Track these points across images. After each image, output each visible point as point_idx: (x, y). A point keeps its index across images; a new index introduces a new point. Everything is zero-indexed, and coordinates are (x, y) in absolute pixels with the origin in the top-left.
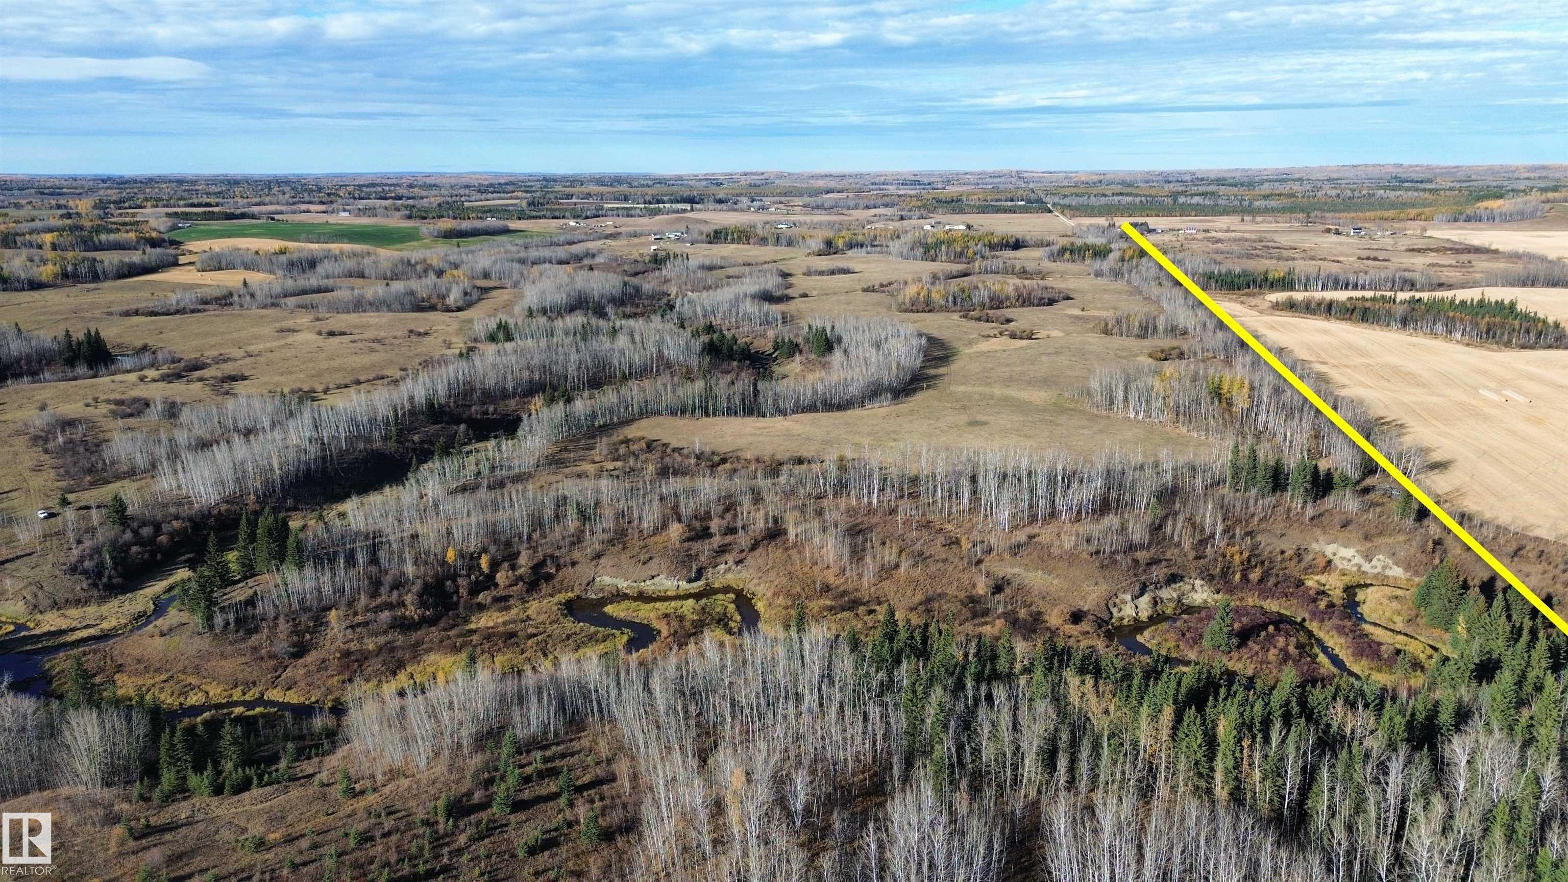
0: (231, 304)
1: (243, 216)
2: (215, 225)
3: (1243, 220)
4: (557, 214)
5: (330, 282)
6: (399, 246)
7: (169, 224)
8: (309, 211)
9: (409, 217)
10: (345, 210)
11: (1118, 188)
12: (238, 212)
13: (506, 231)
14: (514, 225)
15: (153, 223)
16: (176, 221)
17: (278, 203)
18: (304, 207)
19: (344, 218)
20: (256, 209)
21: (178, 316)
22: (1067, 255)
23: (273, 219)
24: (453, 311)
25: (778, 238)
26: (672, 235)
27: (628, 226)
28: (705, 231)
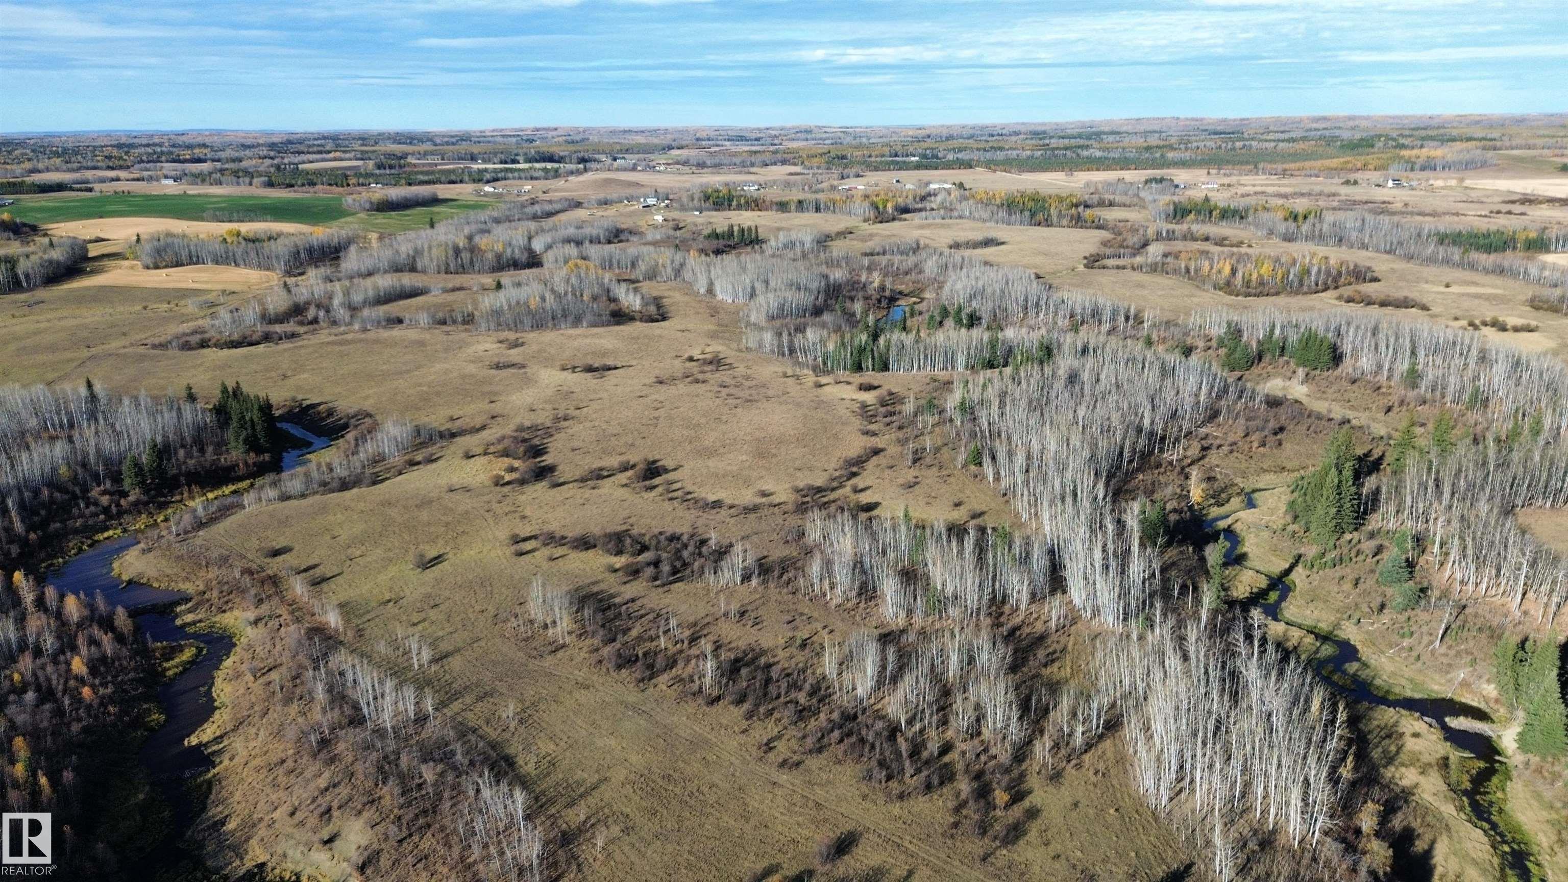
13: (435, 201)
19: (171, 186)
22: (1191, 216)
24: (657, 321)
25: (800, 202)
26: (651, 201)
27: (556, 190)
28: (696, 197)
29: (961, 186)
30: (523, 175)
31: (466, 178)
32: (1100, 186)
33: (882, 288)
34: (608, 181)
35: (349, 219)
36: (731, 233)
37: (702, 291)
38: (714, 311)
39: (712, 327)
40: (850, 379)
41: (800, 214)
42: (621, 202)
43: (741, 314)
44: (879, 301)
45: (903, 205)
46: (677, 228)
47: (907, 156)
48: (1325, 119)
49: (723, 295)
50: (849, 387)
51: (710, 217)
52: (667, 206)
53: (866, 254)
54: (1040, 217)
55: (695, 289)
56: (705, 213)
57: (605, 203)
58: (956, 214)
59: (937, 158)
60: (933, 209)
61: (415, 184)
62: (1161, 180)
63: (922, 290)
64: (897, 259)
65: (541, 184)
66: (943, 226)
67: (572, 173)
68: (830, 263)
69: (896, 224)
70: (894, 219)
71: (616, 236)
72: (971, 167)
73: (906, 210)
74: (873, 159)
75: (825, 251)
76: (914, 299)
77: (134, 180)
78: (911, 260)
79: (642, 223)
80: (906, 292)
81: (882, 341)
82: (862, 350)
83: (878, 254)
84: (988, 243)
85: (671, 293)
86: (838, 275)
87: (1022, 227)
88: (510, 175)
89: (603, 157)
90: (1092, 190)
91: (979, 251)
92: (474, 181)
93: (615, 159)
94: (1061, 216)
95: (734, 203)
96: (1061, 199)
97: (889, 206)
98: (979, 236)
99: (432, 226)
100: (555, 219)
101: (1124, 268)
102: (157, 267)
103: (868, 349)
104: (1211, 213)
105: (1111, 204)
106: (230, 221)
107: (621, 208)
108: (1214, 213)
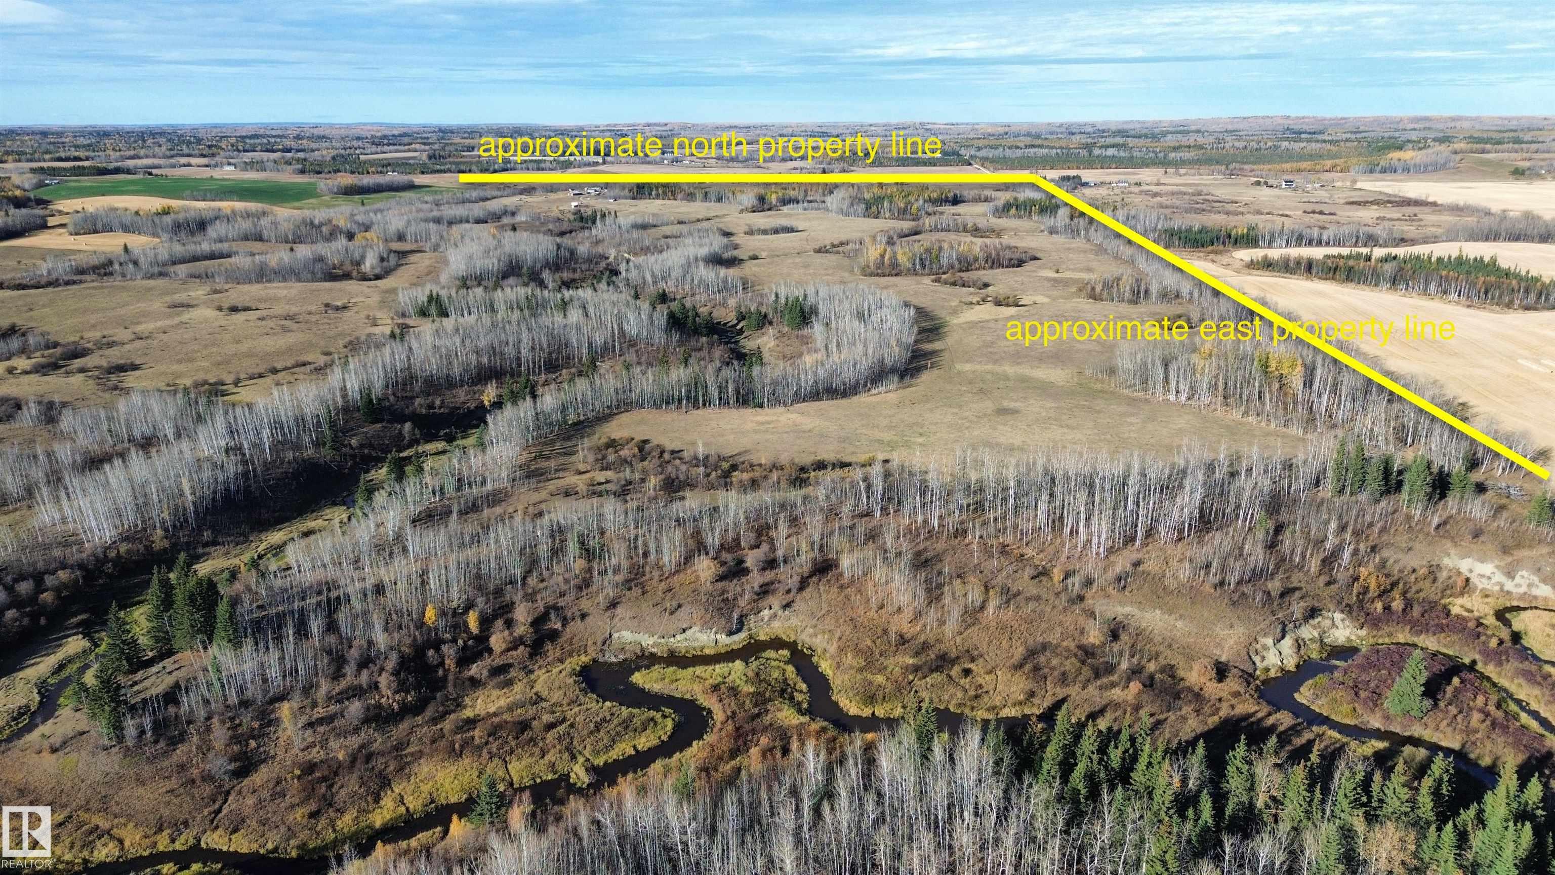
0: (111, 274)
1: (117, 171)
2: (86, 181)
3: (1166, 172)
4: (463, 168)
5: (224, 246)
6: (297, 204)
7: (34, 181)
8: (189, 165)
9: (302, 172)
10: (229, 164)
11: (1028, 141)
12: (112, 166)
13: (411, 187)
14: (419, 179)
15: (16, 179)
16: (42, 177)
17: (154, 156)
18: (183, 160)
19: (228, 172)
20: (131, 163)
21: (50, 289)
22: (1013, 211)
23: (150, 174)
24: (371, 280)
28: (628, 187)
35: (312, 200)
36: (594, 217)
51: (620, 204)
62: (1072, 178)
72: (969, 164)
77: (204, 166)
95: (654, 193)
100: (486, 203)
102: (76, 234)
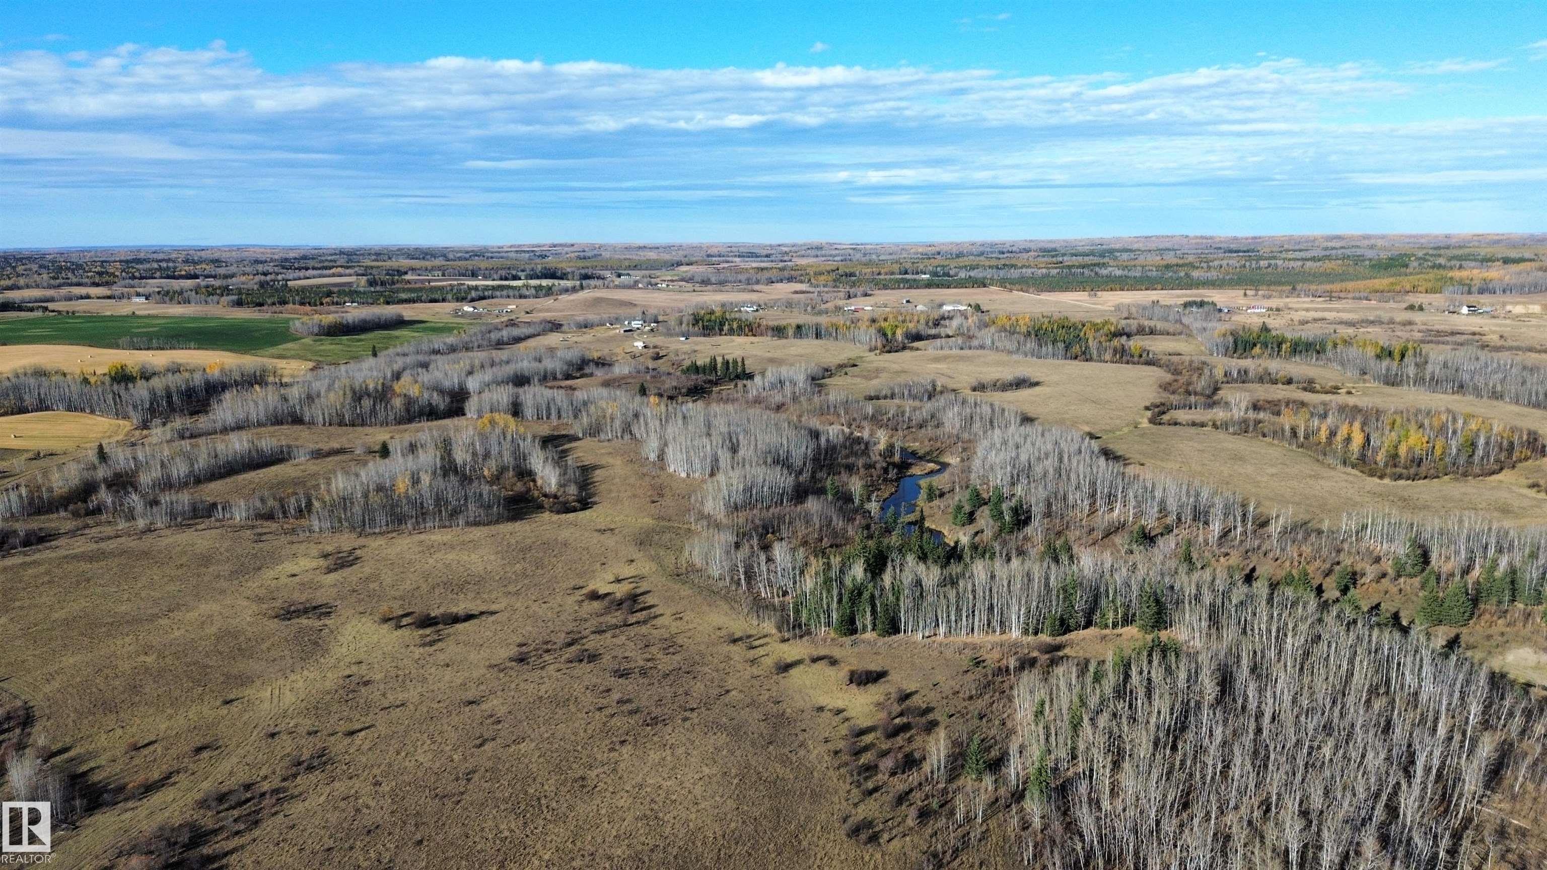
3: (1245, 295)
6: (274, 350)
8: (88, 297)
9: (239, 303)
10: (138, 295)
13: (400, 323)
18: (77, 291)
19: (138, 305)
20: (15, 296)
22: (1257, 350)
23: (46, 309)
24: (574, 510)
25: (799, 327)
26: (636, 324)
27: (540, 311)
28: (685, 320)
29: (978, 308)
30: (511, 293)
31: (449, 297)
32: (1133, 310)
33: (890, 449)
34: (598, 301)
35: (290, 345)
36: (713, 366)
37: (653, 457)
38: (659, 493)
39: (648, 522)
40: (836, 653)
41: (798, 342)
42: (604, 325)
43: (693, 500)
44: (886, 470)
45: (914, 331)
46: (657, 357)
47: (917, 273)
48: (1339, 238)
49: (676, 466)
50: (831, 672)
51: (696, 344)
52: (652, 330)
53: (871, 398)
54: (1076, 349)
55: (644, 455)
56: (691, 339)
57: (586, 325)
58: (975, 343)
59: (948, 275)
60: (948, 336)
61: (394, 303)
62: (1201, 304)
63: (941, 452)
64: (908, 405)
65: (526, 303)
66: (962, 359)
67: (566, 290)
68: (824, 411)
69: (907, 354)
70: (904, 348)
71: (580, 368)
72: (985, 286)
73: (918, 337)
74: (881, 277)
75: (820, 392)
76: (932, 466)
77: (104, 298)
78: (928, 407)
79: (618, 350)
80: (921, 452)
81: (887, 578)
82: (857, 592)
83: (885, 397)
84: (1020, 383)
85: (611, 460)
86: (834, 432)
87: (1056, 362)
88: (498, 293)
89: (607, 274)
90: (1125, 315)
91: (1010, 395)
92: (458, 300)
93: (619, 276)
94: (1101, 349)
95: (726, 328)
96: (1096, 328)
97: (899, 332)
98: (1008, 374)
99: (375, 355)
100: (522, 345)
101: (1203, 425)
103: (866, 595)
104: (1279, 345)
105: (1152, 332)
106: (148, 349)
107: (600, 333)
108: (1284, 346)
